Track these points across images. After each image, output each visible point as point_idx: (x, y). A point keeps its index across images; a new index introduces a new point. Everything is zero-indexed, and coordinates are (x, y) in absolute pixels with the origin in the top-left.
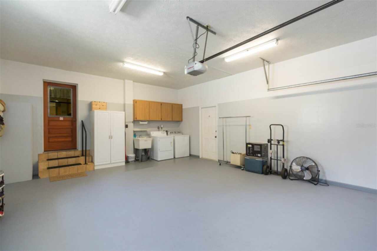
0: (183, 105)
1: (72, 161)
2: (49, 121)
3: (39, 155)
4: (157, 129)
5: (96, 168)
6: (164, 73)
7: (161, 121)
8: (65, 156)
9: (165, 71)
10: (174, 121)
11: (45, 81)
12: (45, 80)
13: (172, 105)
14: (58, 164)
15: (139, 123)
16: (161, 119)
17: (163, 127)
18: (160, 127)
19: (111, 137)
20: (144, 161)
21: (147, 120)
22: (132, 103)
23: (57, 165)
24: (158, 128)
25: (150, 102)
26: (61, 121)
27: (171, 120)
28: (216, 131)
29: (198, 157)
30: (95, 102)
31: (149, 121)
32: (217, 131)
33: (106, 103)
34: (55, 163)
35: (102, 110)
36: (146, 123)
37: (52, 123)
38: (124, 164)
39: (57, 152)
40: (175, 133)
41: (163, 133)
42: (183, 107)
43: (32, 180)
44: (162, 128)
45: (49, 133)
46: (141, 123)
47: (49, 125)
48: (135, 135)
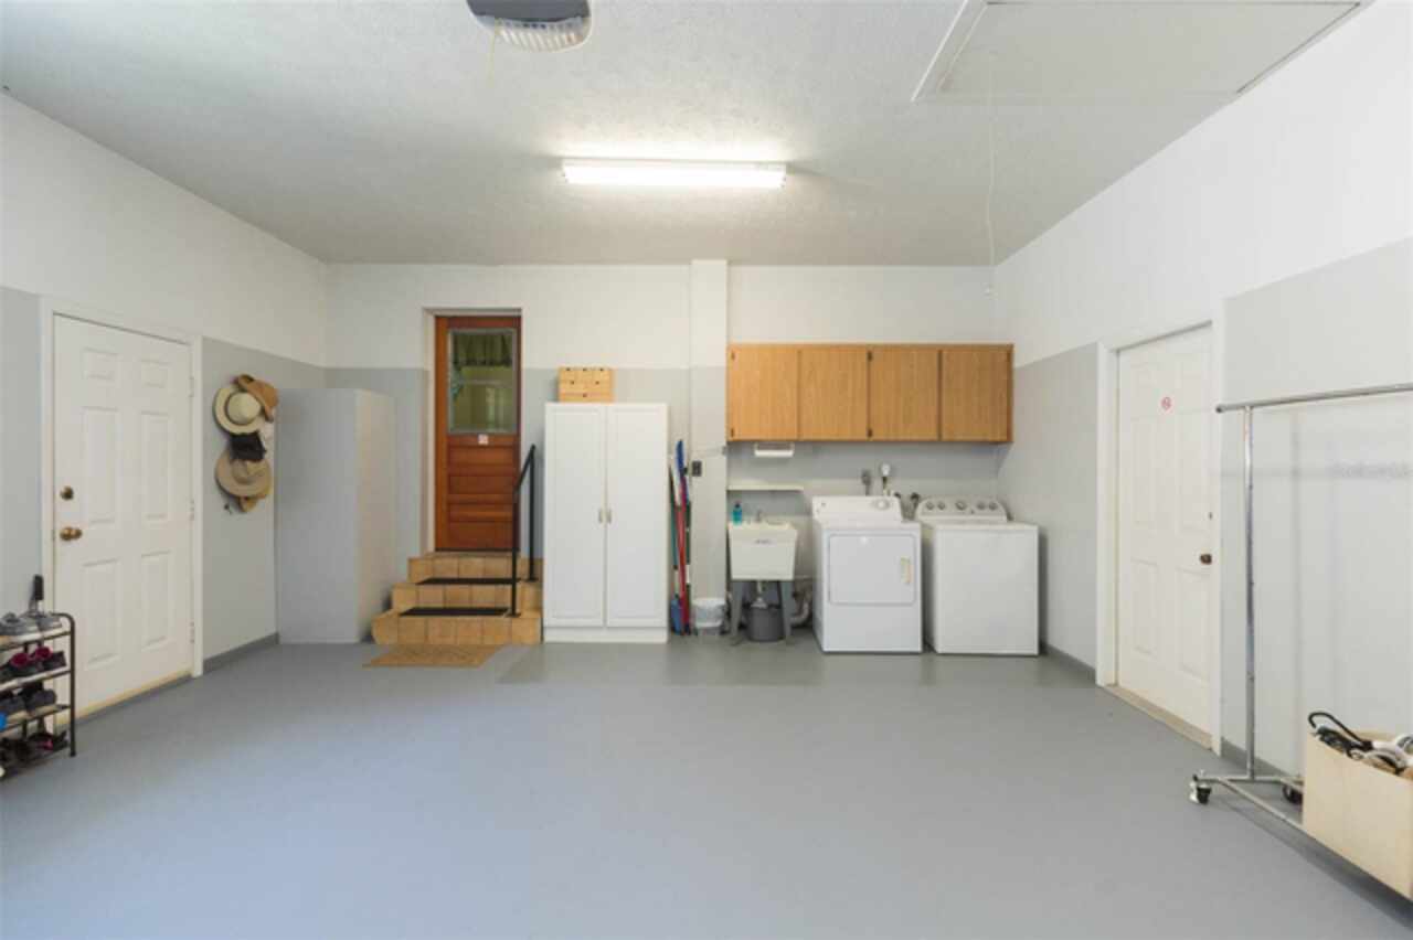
0: (1016, 351)
1: (484, 596)
2: (450, 448)
3: (411, 561)
4: (858, 484)
5: (549, 637)
6: (792, 168)
7: (870, 441)
8: (480, 576)
9: (785, 155)
10: (952, 442)
11: (439, 313)
12: (438, 310)
13: (940, 354)
14: (445, 600)
15: (753, 454)
16: (870, 433)
17: (893, 470)
18: (874, 473)
19: (606, 517)
20: (761, 641)
21: (789, 441)
22: (720, 360)
23: (440, 605)
24: (867, 479)
25: (799, 352)
26: (483, 447)
27: (932, 435)
28: (1211, 516)
29: (1085, 674)
30: (568, 370)
31: (800, 444)
32: (1215, 516)
33: (610, 370)
34: (434, 597)
35: (590, 401)
36: (789, 453)
37: (461, 456)
38: (662, 637)
39: (459, 557)
40: (961, 507)
41: (881, 504)
42: (1019, 362)
43: (355, 645)
44: (885, 479)
45: (451, 489)
46: (759, 453)
47: (449, 463)
48: (736, 513)
